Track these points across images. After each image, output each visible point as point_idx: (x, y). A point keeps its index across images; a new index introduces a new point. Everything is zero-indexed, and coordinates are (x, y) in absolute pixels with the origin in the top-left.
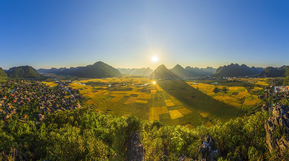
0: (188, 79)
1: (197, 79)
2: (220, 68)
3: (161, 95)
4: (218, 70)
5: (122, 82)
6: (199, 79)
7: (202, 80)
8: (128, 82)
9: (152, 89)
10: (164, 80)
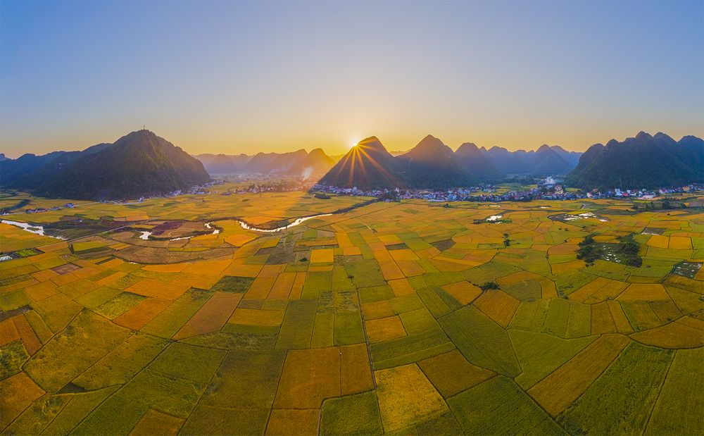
0: (467, 199)
1: (503, 199)
2: (596, 149)
3: (351, 277)
4: (585, 158)
5: (199, 215)
6: (512, 199)
7: (525, 200)
8: (226, 215)
9: (314, 247)
10: (372, 201)
